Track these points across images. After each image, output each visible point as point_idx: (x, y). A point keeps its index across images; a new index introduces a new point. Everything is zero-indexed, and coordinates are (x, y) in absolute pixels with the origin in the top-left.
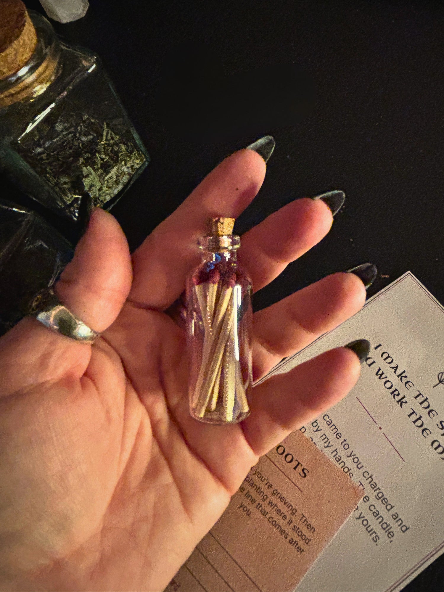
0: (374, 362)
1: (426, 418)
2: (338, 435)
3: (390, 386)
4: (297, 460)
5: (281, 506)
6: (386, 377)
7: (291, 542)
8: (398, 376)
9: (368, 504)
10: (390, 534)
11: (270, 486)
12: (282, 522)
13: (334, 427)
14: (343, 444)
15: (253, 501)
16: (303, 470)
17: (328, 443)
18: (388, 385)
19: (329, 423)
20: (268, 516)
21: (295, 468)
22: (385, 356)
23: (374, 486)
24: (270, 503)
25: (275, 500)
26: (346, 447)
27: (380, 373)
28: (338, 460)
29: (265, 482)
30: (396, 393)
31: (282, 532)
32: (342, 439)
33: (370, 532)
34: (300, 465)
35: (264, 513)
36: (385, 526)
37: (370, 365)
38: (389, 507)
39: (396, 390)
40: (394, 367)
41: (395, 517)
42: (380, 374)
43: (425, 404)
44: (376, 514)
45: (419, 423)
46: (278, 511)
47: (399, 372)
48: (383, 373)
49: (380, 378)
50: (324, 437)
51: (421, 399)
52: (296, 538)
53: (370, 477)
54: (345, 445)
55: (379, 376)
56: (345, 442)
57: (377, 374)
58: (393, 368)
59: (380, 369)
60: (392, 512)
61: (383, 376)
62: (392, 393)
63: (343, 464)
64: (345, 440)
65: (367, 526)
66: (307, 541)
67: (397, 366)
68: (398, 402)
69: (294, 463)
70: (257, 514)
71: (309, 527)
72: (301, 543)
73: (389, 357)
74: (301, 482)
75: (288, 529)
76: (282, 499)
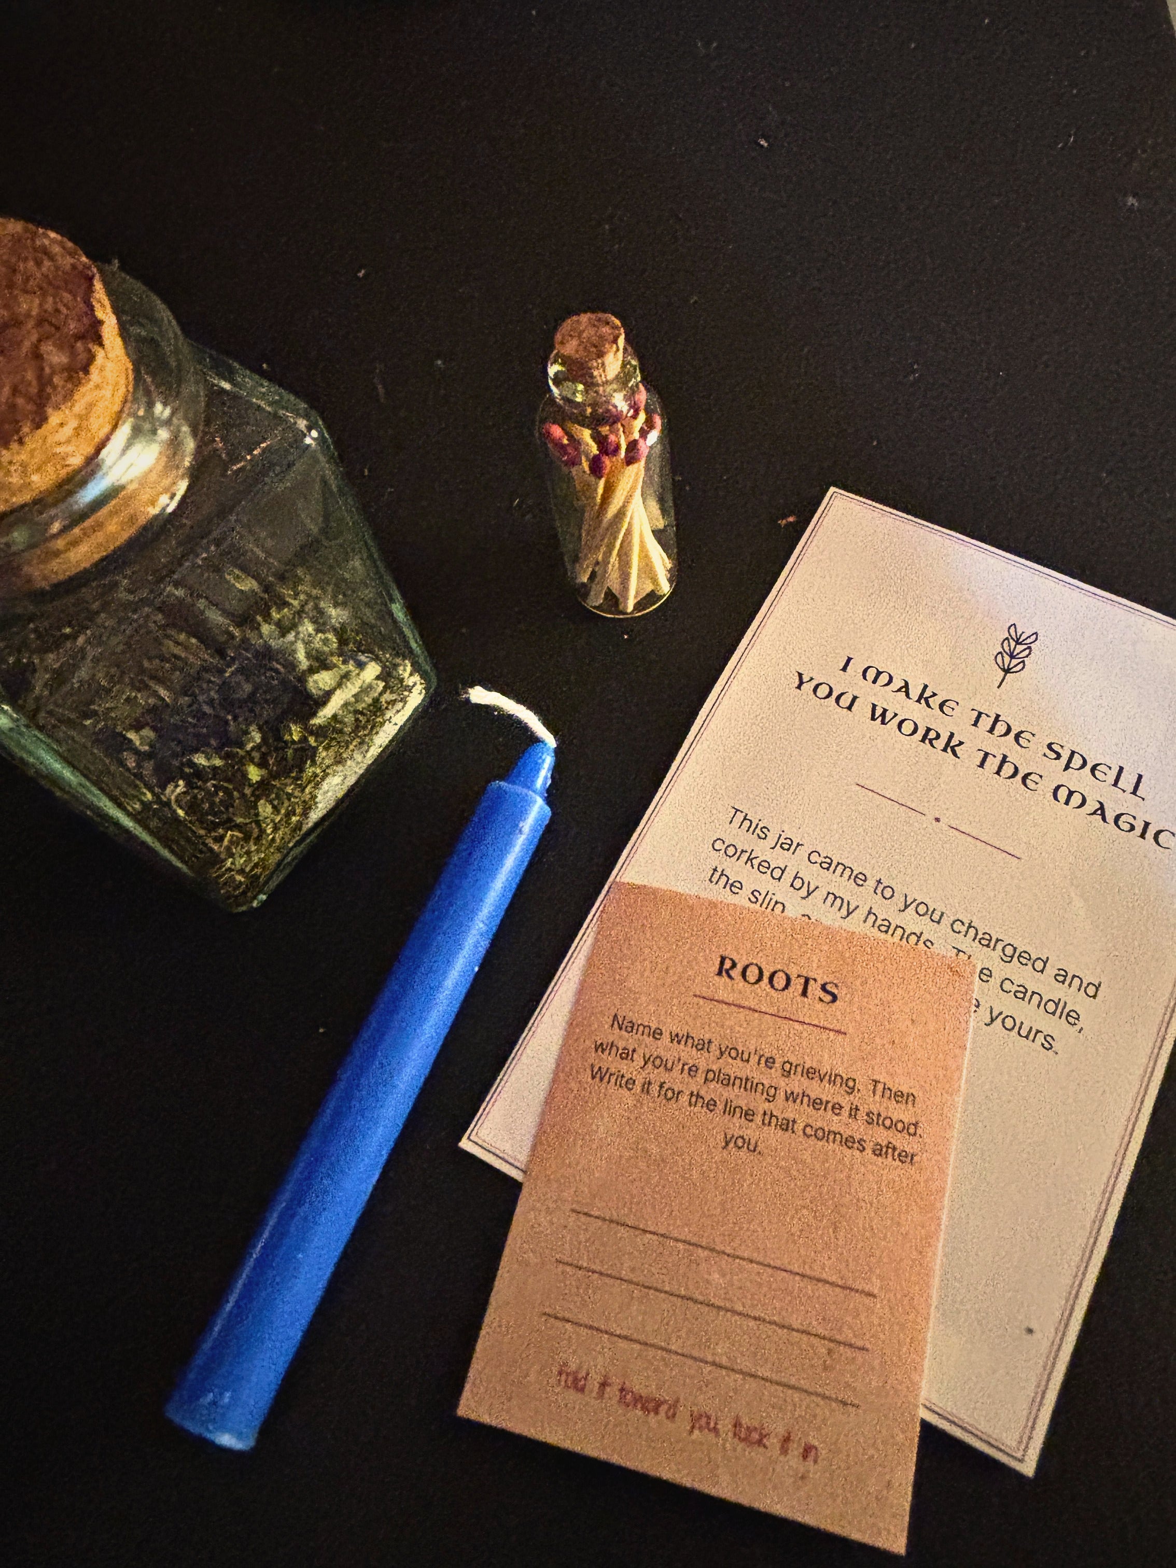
0: (855, 698)
1: (1015, 755)
2: (859, 879)
3: (912, 727)
4: (799, 976)
5: (816, 1089)
6: (896, 715)
7: (878, 1151)
8: (919, 701)
9: (995, 982)
10: (1072, 1017)
11: (770, 1062)
12: (836, 1123)
13: (840, 868)
14: (879, 891)
15: (748, 1115)
16: (823, 988)
17: (845, 905)
18: (908, 727)
19: (828, 865)
20: (799, 1126)
21: (804, 993)
22: (871, 674)
23: (987, 942)
24: (790, 1097)
25: (797, 1084)
26: (888, 893)
27: (879, 712)
28: (887, 928)
29: (754, 1059)
30: (932, 735)
31: (848, 1142)
32: (871, 883)
33: (1031, 1035)
34: (812, 982)
35: (787, 1126)
36: (1051, 1007)
37: (849, 708)
38: (1039, 966)
39: (928, 730)
40: (902, 688)
41: (1062, 977)
42: (879, 716)
43: (1001, 728)
44: (1022, 994)
45: (1008, 770)
46: (816, 1104)
47: (915, 693)
48: (885, 711)
49: (883, 723)
50: (831, 897)
51: (986, 723)
52: (882, 1136)
53: (970, 926)
54: (883, 889)
55: (880, 719)
56: (881, 887)
57: (873, 719)
58: (899, 690)
59: (874, 707)
60: (1051, 971)
61: (889, 715)
62: (923, 741)
63: (900, 931)
64: (879, 882)
65: (1016, 1027)
66: (911, 1129)
67: (907, 684)
68: (945, 750)
69: (797, 985)
70: (772, 1136)
71: (900, 1097)
72: (901, 1142)
73: (879, 673)
74: (834, 1015)
75: (858, 1129)
76: (810, 1073)
